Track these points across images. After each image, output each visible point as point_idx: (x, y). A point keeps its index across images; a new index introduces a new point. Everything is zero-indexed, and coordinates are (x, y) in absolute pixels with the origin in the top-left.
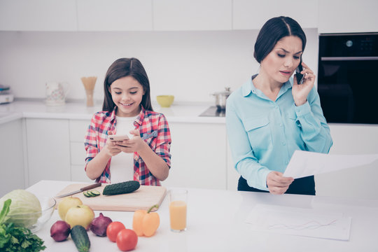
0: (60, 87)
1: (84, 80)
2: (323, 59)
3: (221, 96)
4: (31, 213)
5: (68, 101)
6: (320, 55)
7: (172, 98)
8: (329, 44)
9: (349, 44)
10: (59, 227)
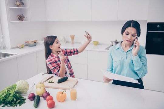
0: (64, 38)
1: (71, 36)
2: (148, 31)
3: (113, 43)
4: (24, 89)
5: (67, 42)
6: (148, 30)
7: (98, 42)
8: (151, 26)
9: (158, 26)
10: (31, 95)
